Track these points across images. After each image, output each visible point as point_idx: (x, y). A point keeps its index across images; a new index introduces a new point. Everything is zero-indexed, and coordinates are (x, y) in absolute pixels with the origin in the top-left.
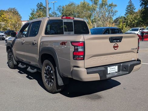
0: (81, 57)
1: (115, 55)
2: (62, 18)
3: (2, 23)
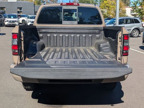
0: (16, 51)
2: (62, 4)
3: (104, 10)
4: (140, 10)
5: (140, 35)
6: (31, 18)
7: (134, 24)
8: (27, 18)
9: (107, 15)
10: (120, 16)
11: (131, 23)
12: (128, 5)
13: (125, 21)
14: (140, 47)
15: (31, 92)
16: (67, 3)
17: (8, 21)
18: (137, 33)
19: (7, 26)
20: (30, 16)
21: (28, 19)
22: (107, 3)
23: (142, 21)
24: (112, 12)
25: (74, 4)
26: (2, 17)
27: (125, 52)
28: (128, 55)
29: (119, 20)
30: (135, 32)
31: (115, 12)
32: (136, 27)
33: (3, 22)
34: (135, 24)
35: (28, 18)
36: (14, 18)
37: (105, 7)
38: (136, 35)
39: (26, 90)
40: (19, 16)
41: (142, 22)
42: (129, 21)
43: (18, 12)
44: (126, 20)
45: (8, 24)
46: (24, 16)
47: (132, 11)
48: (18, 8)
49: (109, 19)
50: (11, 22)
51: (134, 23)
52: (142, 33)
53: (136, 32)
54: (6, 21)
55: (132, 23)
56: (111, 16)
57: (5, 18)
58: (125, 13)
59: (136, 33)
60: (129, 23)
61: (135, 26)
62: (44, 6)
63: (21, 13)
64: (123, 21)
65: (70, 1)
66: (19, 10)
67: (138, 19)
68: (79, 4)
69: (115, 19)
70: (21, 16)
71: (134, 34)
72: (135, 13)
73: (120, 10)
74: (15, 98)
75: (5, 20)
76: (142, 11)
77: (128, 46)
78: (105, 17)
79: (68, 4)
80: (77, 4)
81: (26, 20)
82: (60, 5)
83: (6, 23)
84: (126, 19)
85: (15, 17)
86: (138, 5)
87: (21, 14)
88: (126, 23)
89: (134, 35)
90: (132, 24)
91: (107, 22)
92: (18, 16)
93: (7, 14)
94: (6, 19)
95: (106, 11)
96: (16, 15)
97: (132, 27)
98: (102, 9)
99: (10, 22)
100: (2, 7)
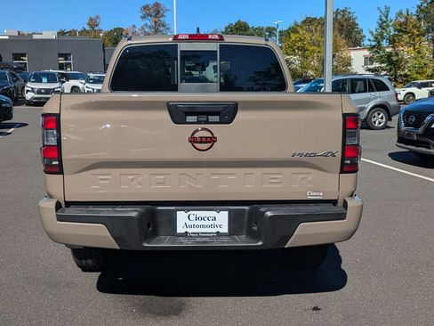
0: (54, 163)
1: (206, 170)
2: (176, 38)
3: (292, 58)
4: (390, 55)
5: (389, 124)
6: (96, 81)
7: (373, 93)
8: (84, 81)
9: (300, 70)
10: (335, 72)
11: (365, 91)
12: (356, 43)
13: (348, 87)
14: (390, 155)
15: (95, 276)
16: (190, 36)
17: (33, 90)
18: (382, 118)
19: (30, 103)
20: (92, 75)
21: (87, 84)
22: (301, 40)
23: (395, 86)
24: (315, 63)
25: (210, 37)
26: (18, 79)
27: (349, 162)
28: (356, 171)
29: (333, 82)
30: (376, 114)
31: (323, 62)
32: (378, 101)
33: (20, 92)
34: (377, 94)
35: (87, 82)
36: (49, 82)
37: (294, 51)
38: (380, 123)
39: (83, 270)
40: (63, 75)
41: (396, 90)
42: (360, 85)
43: (61, 67)
44: (352, 84)
45: (35, 98)
46: (75, 77)
47: (369, 60)
48: (60, 55)
49: (306, 81)
50: (42, 93)
51: (373, 91)
52: (395, 118)
53: (379, 114)
54: (27, 91)
55: (370, 91)
56: (311, 73)
57: (26, 81)
58: (350, 65)
59: (379, 119)
60: (360, 92)
61: (377, 98)
62: (130, 42)
63: (69, 69)
64: (343, 85)
65: (198, 29)
66: (62, 61)
67: (385, 80)
68: (222, 37)
69: (322, 81)
70: (68, 77)
71: (373, 120)
72: (376, 65)
73: (334, 56)
74: (54, 292)
75: (26, 89)
76: (394, 59)
77: (358, 145)
78: (294, 75)
79: (193, 38)
80: (217, 37)
81: (81, 86)
82: (171, 39)
83: (29, 96)
84: (352, 79)
85: (52, 78)
86: (384, 43)
87: (69, 71)
88: (353, 91)
89: (375, 122)
90: (367, 95)
91: (299, 88)
92: (62, 77)
93: (30, 71)
94: (29, 84)
95: (296, 60)
96: (54, 74)
97: (368, 101)
98: (288, 54)
99: (39, 92)
100: (17, 54)
